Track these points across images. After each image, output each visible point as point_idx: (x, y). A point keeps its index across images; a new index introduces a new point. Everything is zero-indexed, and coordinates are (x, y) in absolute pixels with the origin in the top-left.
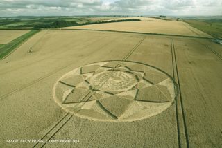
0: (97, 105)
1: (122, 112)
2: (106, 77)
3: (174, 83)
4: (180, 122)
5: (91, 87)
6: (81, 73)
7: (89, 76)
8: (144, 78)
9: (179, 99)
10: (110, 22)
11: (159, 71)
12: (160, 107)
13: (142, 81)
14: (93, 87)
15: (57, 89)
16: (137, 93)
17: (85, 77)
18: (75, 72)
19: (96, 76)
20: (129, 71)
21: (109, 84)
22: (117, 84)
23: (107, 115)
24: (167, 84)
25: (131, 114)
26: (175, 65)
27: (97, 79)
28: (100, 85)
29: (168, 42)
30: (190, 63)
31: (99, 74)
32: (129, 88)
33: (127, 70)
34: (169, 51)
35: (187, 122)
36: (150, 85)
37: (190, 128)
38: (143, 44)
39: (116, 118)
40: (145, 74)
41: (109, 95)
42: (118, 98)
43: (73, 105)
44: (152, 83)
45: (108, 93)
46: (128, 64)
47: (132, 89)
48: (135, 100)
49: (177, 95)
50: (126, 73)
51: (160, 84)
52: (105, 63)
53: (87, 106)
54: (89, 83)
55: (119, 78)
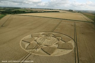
0: (41, 50)
1: (52, 53)
2: (44, 39)
3: (75, 42)
5: (37, 43)
6: (32, 37)
7: (36, 38)
8: (61, 40)
9: (76, 48)
11: (68, 37)
12: (68, 51)
13: (60, 41)
14: (39, 43)
15: (22, 44)
16: (58, 46)
17: (34, 39)
18: (29, 36)
19: (39, 38)
20: (55, 36)
21: (46, 42)
22: (49, 42)
23: (46, 54)
24: (72, 43)
25: (56, 53)
26: (75, 34)
28: (42, 42)
29: (73, 24)
30: (82, 34)
31: (41, 37)
34: (73, 28)
35: (79, 57)
36: (64, 42)
38: (61, 24)
39: (50, 55)
40: (62, 38)
42: (50, 47)
43: (31, 50)
44: (65, 42)
45: (45, 45)
46: (54, 33)
47: (56, 44)
48: (58, 48)
49: (76, 47)
50: (53, 37)
51: (69, 42)
52: (43, 33)
54: (36, 41)
55: (50, 40)
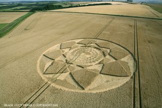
0: (69, 76)
1: (89, 83)
2: (80, 52)
3: (134, 59)
4: (136, 95)
5: (66, 60)
6: (61, 49)
7: (66, 50)
8: (109, 54)
9: (137, 74)
10: (87, 6)
11: (122, 48)
12: (120, 81)
13: (108, 57)
14: (68, 60)
15: (41, 61)
16: (103, 68)
17: (63, 51)
18: (56, 47)
19: (72, 51)
21: (81, 59)
22: (88, 58)
23: (77, 86)
24: (128, 60)
25: (96, 86)
26: (136, 44)
27: (72, 53)
28: (74, 59)
29: (132, 23)
30: (149, 42)
31: (74, 49)
32: (97, 62)
33: (97, 46)
34: (132, 31)
35: (142, 97)
36: (114, 60)
37: (144, 102)
38: (111, 24)
39: (83, 89)
40: (110, 51)
41: (80, 68)
42: (87, 71)
43: (51, 76)
44: (116, 59)
45: (79, 66)
46: (98, 41)
47: (99, 63)
48: (100, 73)
49: (136, 70)
50: (95, 49)
51: (123, 60)
52: (80, 40)
53: (62, 77)
54: (65, 57)
55: (89, 54)
